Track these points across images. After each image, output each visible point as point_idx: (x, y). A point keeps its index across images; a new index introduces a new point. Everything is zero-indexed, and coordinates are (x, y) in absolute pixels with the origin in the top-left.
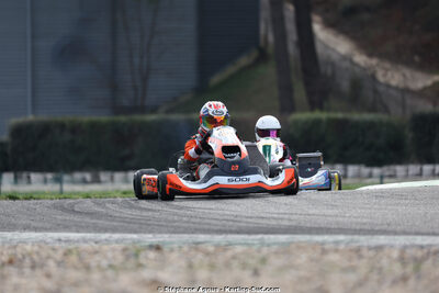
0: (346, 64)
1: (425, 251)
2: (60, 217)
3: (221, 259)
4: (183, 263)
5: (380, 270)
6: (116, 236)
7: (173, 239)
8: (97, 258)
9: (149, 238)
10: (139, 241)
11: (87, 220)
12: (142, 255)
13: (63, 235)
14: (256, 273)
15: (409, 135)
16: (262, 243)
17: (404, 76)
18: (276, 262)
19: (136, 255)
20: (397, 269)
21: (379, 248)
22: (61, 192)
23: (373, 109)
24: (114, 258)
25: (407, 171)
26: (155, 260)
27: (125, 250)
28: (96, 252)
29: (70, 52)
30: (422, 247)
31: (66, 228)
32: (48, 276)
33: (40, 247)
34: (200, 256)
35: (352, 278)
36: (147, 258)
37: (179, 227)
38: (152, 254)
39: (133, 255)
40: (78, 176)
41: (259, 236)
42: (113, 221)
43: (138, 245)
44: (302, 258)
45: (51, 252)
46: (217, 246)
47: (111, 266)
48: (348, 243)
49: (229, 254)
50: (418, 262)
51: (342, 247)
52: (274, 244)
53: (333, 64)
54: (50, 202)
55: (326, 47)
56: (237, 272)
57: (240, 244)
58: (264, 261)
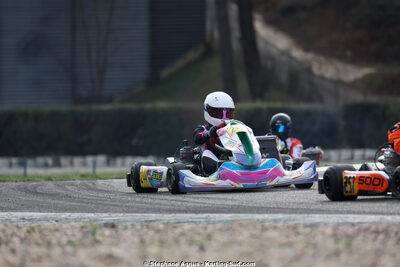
0: (284, 59)
1: (356, 228)
2: (24, 198)
3: (170, 235)
4: (136, 240)
5: (315, 246)
6: (76, 215)
7: (127, 218)
8: (58, 235)
9: (105, 217)
10: (96, 220)
11: (49, 200)
12: (99, 232)
13: (27, 214)
14: (202, 248)
15: (342, 123)
16: (208, 222)
17: (337, 69)
18: (220, 238)
19: (93, 233)
20: (331, 245)
21: (314, 226)
22: (25, 175)
23: (309, 99)
24: (73, 235)
25: (340, 156)
26: (111, 236)
27: (82, 227)
28: (57, 230)
29: (33, 47)
30: (353, 225)
31: (30, 208)
32: (13, 251)
33: (5, 225)
34: (151, 233)
35: (289, 253)
36: (103, 235)
37: (133, 207)
38: (107, 232)
39: (90, 233)
40: (40, 160)
41: (205, 215)
42: (73, 201)
43: (95, 223)
44: (245, 235)
45: (16, 230)
46: (167, 224)
47: (70, 243)
48: (285, 221)
49: (178, 231)
50: (350, 238)
51: (280, 224)
52: (220, 222)
53: (272, 59)
54: (14, 184)
55: (267, 43)
56: (185, 248)
57: (188, 222)
58: (209, 237)
